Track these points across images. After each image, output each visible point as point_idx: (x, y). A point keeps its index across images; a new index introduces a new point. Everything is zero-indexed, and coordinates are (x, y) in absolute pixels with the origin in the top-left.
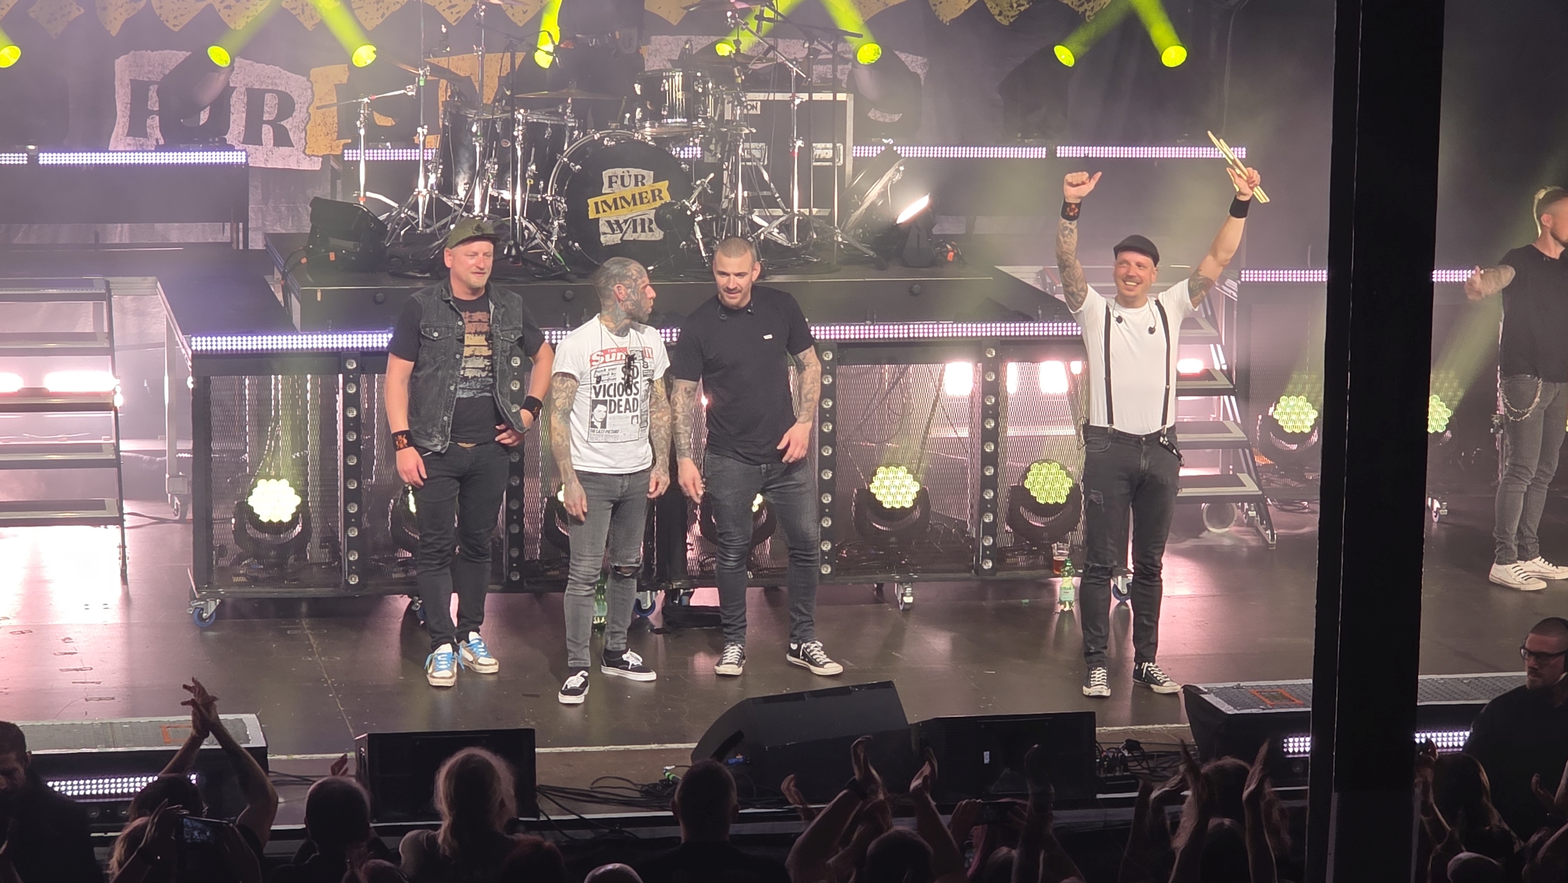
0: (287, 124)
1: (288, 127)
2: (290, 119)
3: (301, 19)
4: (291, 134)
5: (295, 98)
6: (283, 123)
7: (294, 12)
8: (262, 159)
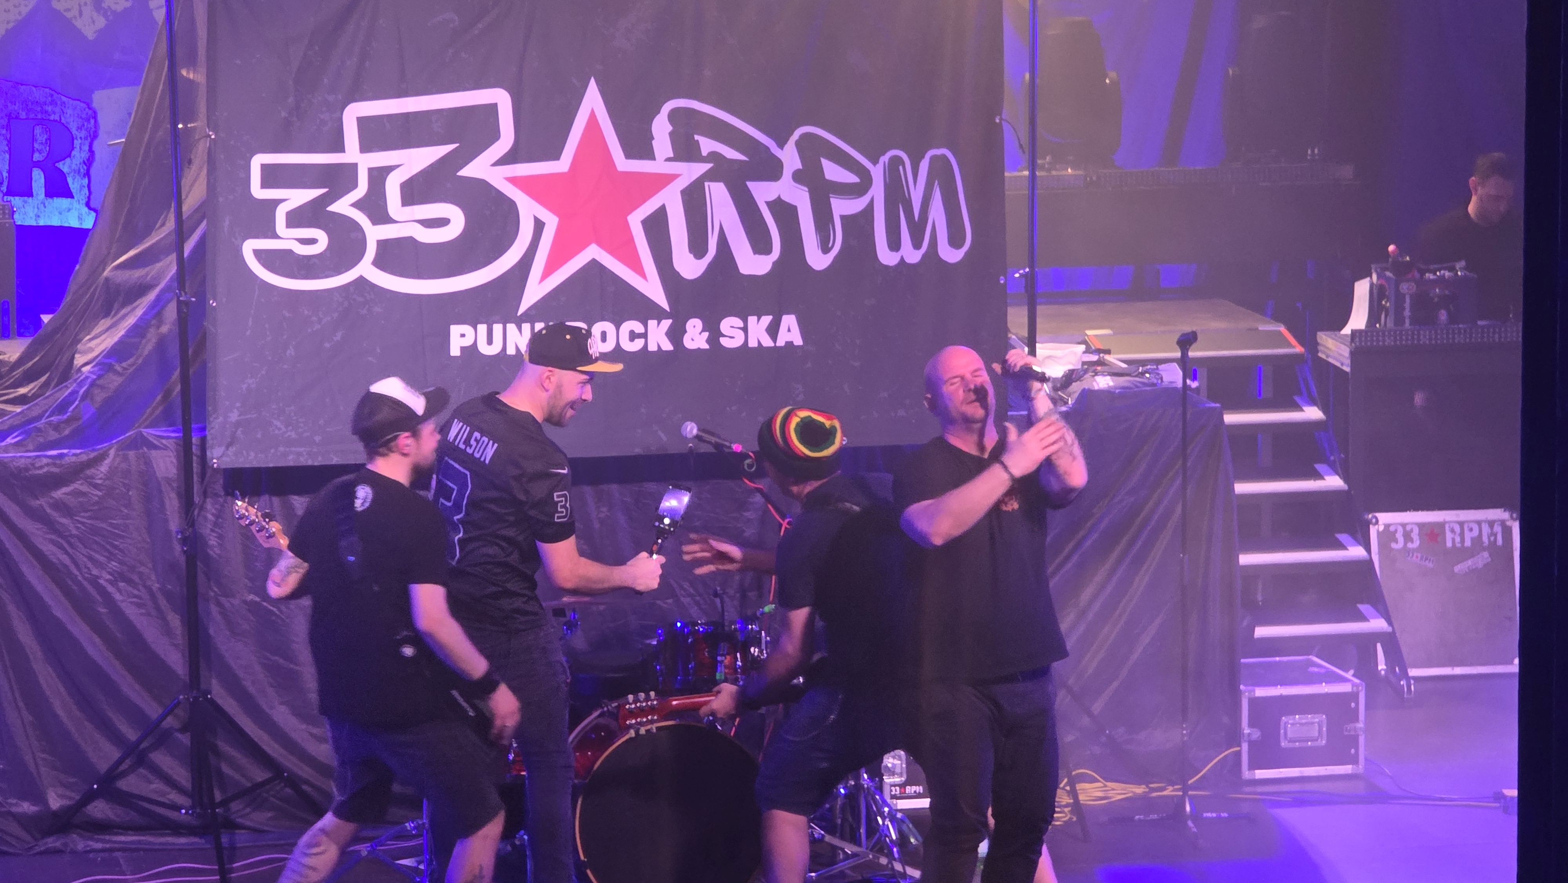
0: (64, 166)
1: (65, 170)
2: (68, 160)
3: (78, 23)
4: (70, 180)
5: (74, 131)
6: (60, 165)
7: (69, 15)
8: (32, 214)
